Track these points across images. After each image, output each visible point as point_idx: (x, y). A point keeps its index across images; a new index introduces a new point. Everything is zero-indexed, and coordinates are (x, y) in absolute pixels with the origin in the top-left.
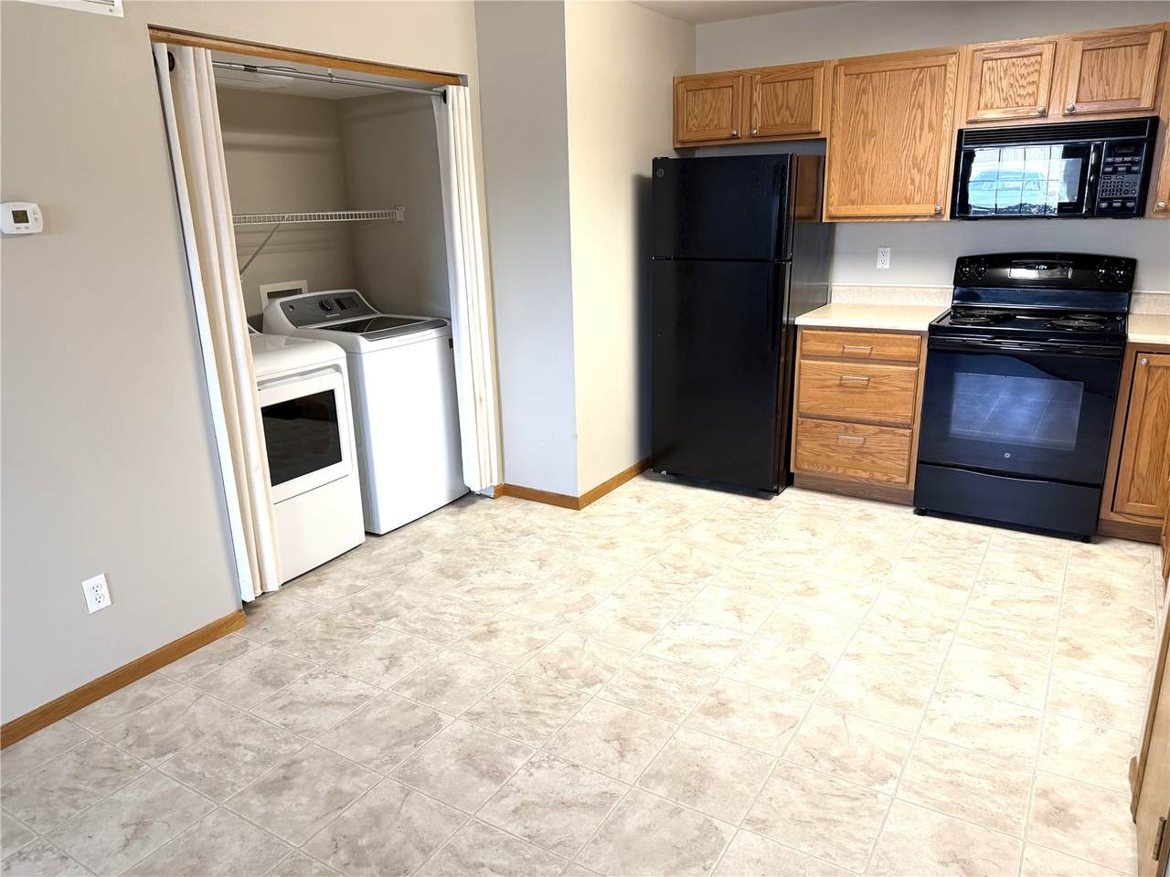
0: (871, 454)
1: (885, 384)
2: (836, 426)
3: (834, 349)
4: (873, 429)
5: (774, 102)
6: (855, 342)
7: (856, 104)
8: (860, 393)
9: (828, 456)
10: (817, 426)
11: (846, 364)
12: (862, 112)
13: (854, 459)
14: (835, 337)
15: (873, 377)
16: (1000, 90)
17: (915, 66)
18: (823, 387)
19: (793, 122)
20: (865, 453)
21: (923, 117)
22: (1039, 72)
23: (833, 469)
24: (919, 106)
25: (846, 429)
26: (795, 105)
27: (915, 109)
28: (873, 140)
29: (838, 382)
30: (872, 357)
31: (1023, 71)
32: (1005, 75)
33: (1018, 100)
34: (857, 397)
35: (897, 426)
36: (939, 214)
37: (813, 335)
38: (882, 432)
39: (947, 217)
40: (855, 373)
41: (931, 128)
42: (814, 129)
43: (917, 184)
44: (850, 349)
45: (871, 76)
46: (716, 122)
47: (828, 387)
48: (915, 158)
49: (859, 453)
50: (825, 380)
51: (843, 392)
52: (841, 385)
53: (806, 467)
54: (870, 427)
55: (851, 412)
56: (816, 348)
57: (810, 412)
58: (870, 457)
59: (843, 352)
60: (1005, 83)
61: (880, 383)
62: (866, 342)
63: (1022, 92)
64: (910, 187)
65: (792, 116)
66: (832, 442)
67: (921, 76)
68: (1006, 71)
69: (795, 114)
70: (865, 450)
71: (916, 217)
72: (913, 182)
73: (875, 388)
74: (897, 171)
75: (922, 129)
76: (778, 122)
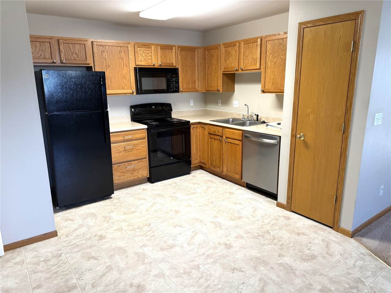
0: (137, 170)
1: (138, 147)
2: (125, 165)
3: (121, 138)
4: (136, 162)
5: (70, 51)
6: (127, 135)
7: (102, 56)
8: (131, 151)
9: (124, 175)
10: (119, 166)
11: (126, 143)
12: (104, 58)
13: (132, 173)
14: (120, 134)
15: (134, 145)
16: (143, 57)
17: (119, 46)
18: (119, 152)
19: (79, 59)
20: (135, 170)
21: (123, 62)
22: (151, 53)
23: (126, 179)
24: (122, 58)
25: (128, 164)
26: (78, 53)
27: (121, 60)
28: (109, 68)
29: (124, 149)
30: (133, 139)
31: (147, 52)
32: (144, 52)
33: (148, 60)
34: (130, 153)
35: (142, 159)
36: (133, 93)
37: (113, 135)
38: (139, 162)
39: (135, 93)
40: (128, 145)
41: (126, 66)
42: (88, 63)
43: (125, 83)
44: (126, 138)
45: (105, 47)
46: (43, 56)
47: (120, 152)
48: (123, 75)
49: (133, 171)
50: (120, 150)
51: (126, 152)
52: (125, 150)
53: (117, 182)
54: (136, 161)
55: (129, 158)
56: (114, 139)
57: (116, 162)
58: (137, 171)
59: (124, 139)
60: (144, 55)
61: (136, 147)
62: (130, 134)
63: (148, 58)
64: (123, 84)
65: (78, 58)
66: (124, 170)
67: (121, 49)
68: (143, 51)
69: (79, 57)
70: (135, 169)
71: (126, 94)
72: (124, 83)
73: (135, 148)
74: (118, 79)
75: (124, 66)
76: (72, 58)
